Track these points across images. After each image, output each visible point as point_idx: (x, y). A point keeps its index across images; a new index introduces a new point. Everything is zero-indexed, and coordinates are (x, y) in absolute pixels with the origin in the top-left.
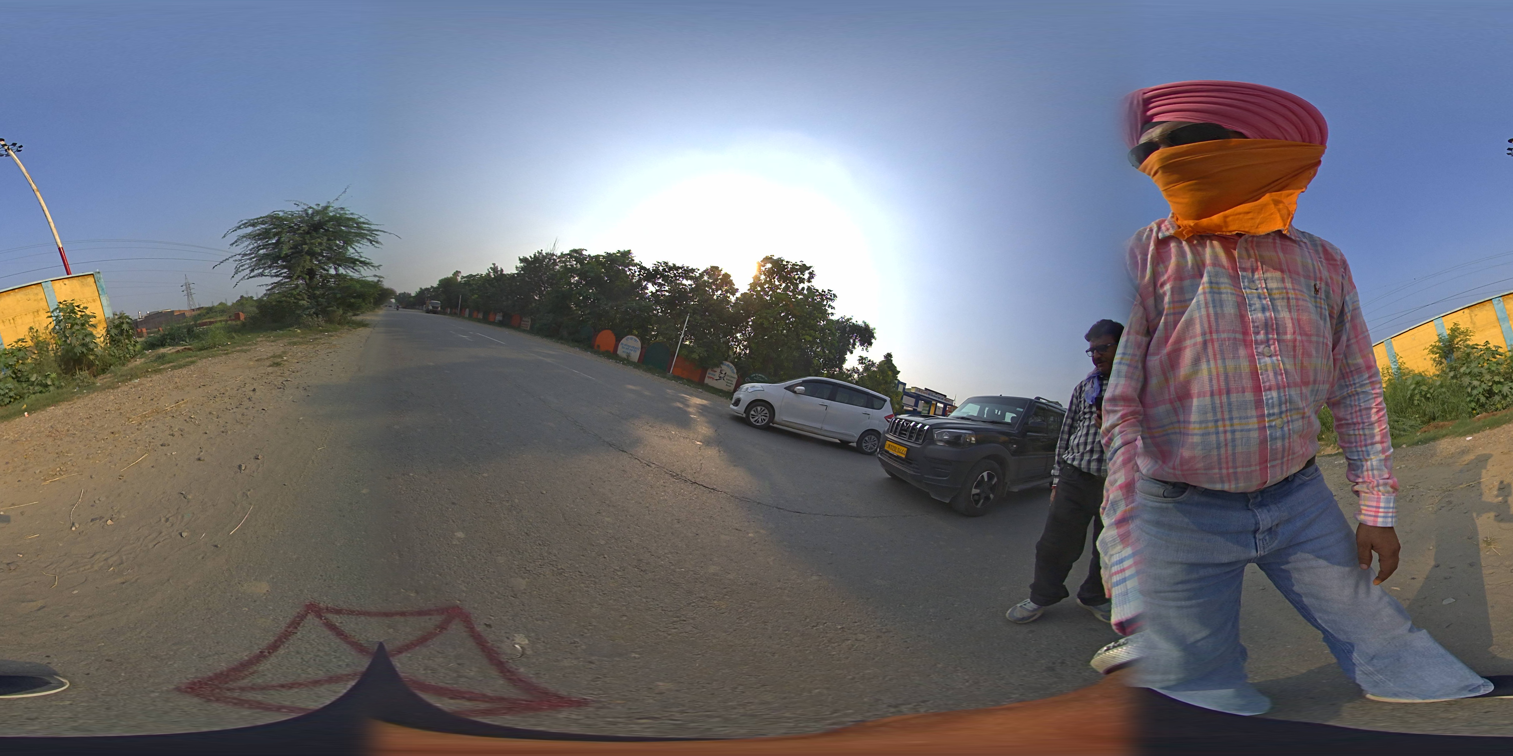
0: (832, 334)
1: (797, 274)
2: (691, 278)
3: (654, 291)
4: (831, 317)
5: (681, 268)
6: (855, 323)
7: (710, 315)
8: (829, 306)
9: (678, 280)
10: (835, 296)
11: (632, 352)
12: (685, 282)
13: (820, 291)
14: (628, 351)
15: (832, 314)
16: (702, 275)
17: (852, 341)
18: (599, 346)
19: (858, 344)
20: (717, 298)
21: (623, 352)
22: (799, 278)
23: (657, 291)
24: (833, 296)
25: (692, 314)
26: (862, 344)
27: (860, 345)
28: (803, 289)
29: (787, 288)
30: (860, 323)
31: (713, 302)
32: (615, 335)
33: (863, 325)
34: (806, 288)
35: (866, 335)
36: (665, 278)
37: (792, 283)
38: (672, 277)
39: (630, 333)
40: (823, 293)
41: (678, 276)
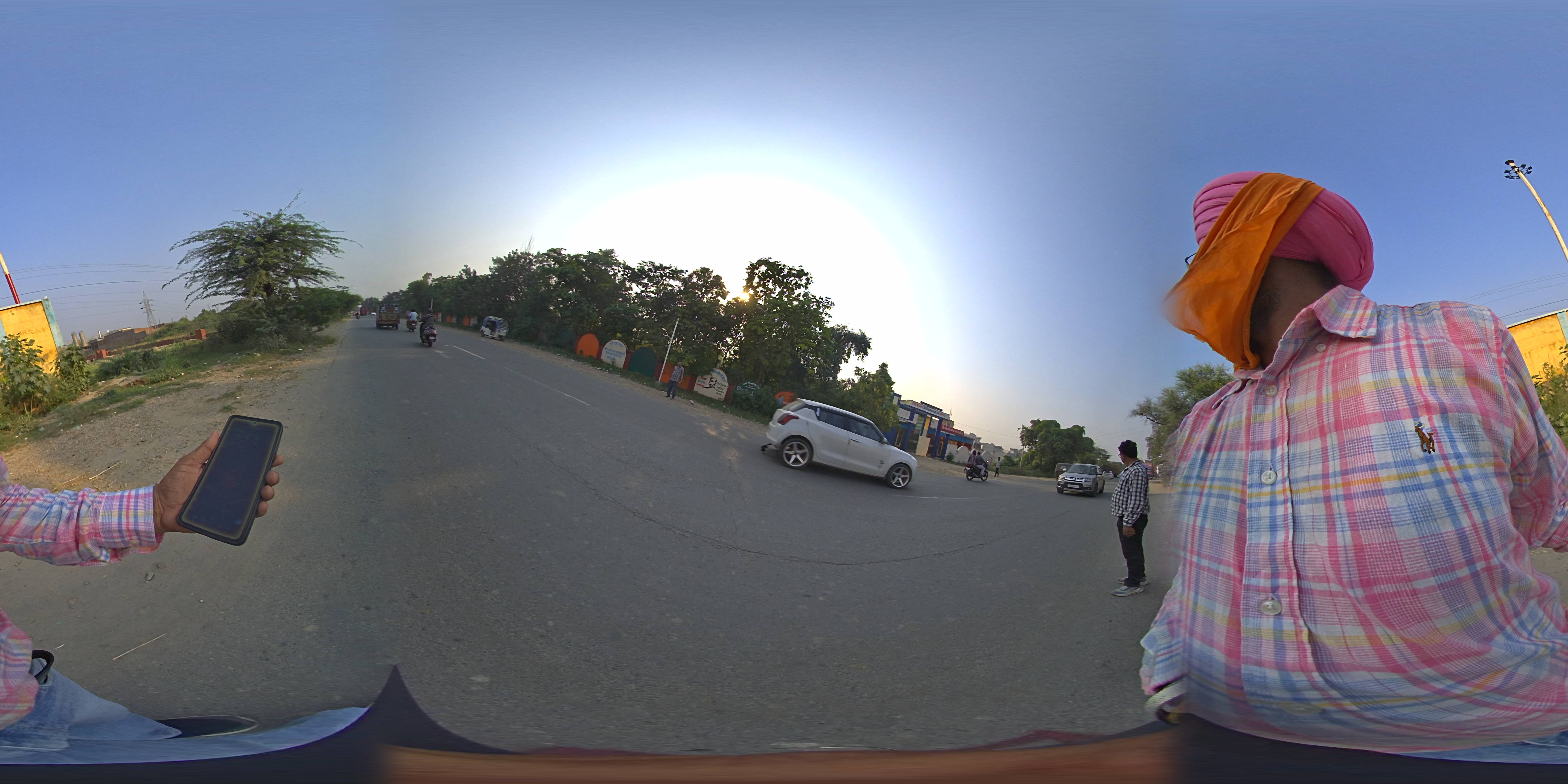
0: (827, 342)
1: (794, 279)
2: (678, 279)
3: (639, 292)
4: (827, 325)
5: (668, 268)
6: (851, 331)
7: (699, 319)
8: (826, 313)
9: (665, 280)
10: (832, 304)
11: (617, 358)
12: (672, 282)
13: (817, 298)
14: (613, 356)
15: (829, 322)
16: (691, 276)
17: (847, 350)
18: (581, 352)
19: (853, 353)
20: (707, 301)
21: (608, 357)
22: (796, 282)
23: (642, 292)
24: (830, 303)
25: (681, 319)
26: (857, 354)
28: (799, 295)
29: (781, 293)
30: (856, 331)
31: (703, 306)
32: (599, 339)
33: (859, 334)
34: (802, 293)
35: (862, 344)
36: (651, 279)
37: (788, 288)
38: (658, 277)
39: (614, 337)
40: (821, 300)
41: (664, 276)
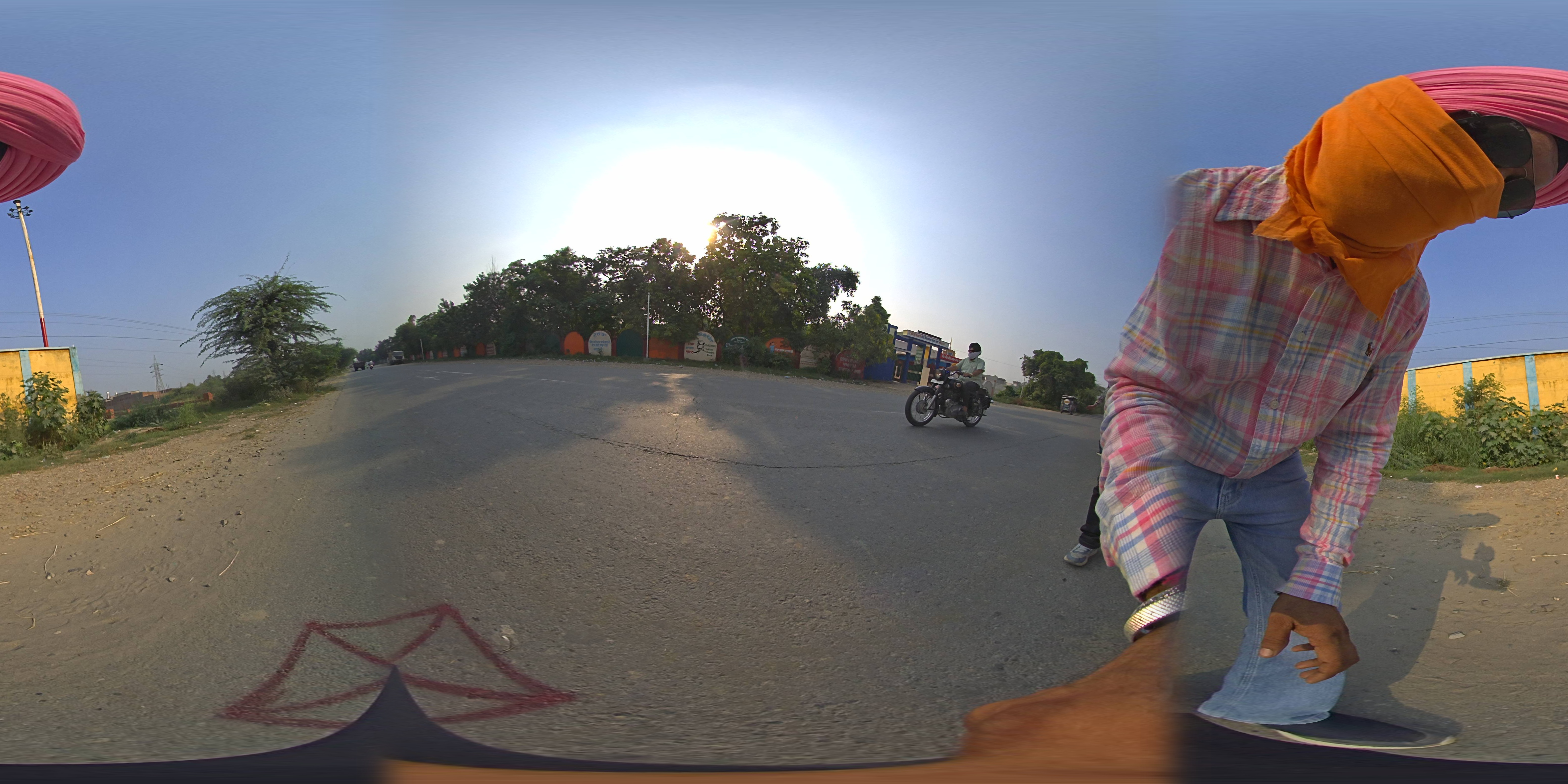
0: (811, 283)
1: (758, 227)
4: (807, 266)
6: (834, 268)
7: (672, 288)
8: (802, 254)
10: (806, 243)
11: (607, 347)
13: (789, 240)
14: (599, 347)
15: (806, 262)
17: (834, 288)
19: (841, 289)
20: (675, 270)
21: (603, 349)
22: (761, 230)
24: (804, 243)
25: (652, 292)
26: (846, 290)
27: (844, 289)
28: (768, 241)
29: (749, 243)
30: (840, 267)
31: (671, 275)
33: (844, 269)
34: (771, 239)
35: (849, 280)
37: (754, 238)
40: (793, 242)
